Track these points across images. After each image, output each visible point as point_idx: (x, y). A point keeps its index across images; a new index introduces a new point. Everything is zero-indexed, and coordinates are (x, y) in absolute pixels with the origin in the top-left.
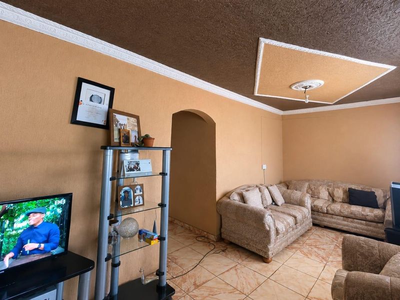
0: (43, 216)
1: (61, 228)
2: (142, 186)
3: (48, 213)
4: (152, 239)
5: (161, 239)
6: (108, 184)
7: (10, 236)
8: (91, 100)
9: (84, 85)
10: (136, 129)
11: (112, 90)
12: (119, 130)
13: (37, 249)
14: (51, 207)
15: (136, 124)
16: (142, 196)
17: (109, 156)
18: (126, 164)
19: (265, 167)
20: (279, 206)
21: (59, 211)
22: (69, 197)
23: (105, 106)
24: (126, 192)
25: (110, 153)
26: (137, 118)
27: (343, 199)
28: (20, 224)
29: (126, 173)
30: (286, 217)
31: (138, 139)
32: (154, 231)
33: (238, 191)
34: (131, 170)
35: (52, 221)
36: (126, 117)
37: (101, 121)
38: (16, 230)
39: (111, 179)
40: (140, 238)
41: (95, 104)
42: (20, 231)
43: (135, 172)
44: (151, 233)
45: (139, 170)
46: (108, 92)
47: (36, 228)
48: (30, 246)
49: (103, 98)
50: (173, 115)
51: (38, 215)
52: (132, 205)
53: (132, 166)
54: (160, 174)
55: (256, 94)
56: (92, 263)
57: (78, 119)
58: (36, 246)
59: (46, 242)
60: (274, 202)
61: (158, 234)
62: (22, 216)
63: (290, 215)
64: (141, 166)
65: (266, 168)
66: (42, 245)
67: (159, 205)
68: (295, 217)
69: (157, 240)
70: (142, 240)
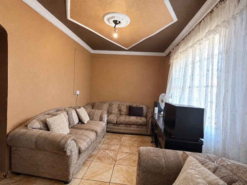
19: (78, 92)
20: (84, 124)
27: (126, 112)
55: (69, 17)
60: (81, 121)
63: (92, 130)
65: (79, 94)
68: (96, 132)
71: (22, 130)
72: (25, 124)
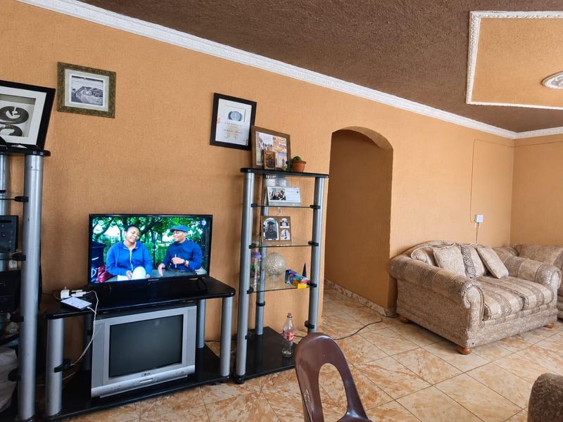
0: (185, 234)
1: (203, 249)
2: (289, 218)
3: (191, 232)
4: (300, 281)
5: (312, 285)
6: (250, 211)
7: (160, 247)
8: (230, 118)
9: (221, 102)
10: (285, 150)
11: (254, 105)
12: (263, 152)
13: (183, 264)
14: (193, 227)
15: (285, 145)
16: (289, 230)
17: (249, 180)
18: (270, 190)
19: (480, 219)
20: (495, 277)
21: (201, 232)
22: (209, 218)
23: (246, 123)
24: (270, 223)
25: (251, 176)
26: (288, 137)
28: (168, 239)
29: (269, 201)
30: (508, 295)
31: (287, 163)
32: (304, 274)
33: (427, 247)
34: (274, 198)
35: (195, 241)
36: (272, 136)
37: (242, 140)
38: (164, 243)
39: (252, 206)
40: (286, 279)
41: (235, 122)
42: (168, 245)
43: (280, 201)
44: (300, 274)
45: (285, 199)
46: (249, 107)
47: (180, 244)
48: (177, 260)
49: (243, 114)
50: (333, 133)
51: (181, 233)
52: (278, 239)
53: (277, 194)
54: (311, 206)
55: (470, 101)
56: (233, 290)
57: (218, 139)
58: (182, 261)
59: (190, 259)
60: (489, 273)
61: (308, 278)
62: (168, 231)
63: (515, 293)
64: (286, 194)
66: (187, 262)
67: (309, 243)
68: (523, 299)
69: (305, 285)
70: (289, 282)
71: (405, 258)
72: (407, 251)
